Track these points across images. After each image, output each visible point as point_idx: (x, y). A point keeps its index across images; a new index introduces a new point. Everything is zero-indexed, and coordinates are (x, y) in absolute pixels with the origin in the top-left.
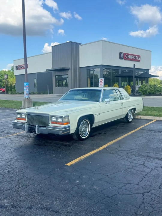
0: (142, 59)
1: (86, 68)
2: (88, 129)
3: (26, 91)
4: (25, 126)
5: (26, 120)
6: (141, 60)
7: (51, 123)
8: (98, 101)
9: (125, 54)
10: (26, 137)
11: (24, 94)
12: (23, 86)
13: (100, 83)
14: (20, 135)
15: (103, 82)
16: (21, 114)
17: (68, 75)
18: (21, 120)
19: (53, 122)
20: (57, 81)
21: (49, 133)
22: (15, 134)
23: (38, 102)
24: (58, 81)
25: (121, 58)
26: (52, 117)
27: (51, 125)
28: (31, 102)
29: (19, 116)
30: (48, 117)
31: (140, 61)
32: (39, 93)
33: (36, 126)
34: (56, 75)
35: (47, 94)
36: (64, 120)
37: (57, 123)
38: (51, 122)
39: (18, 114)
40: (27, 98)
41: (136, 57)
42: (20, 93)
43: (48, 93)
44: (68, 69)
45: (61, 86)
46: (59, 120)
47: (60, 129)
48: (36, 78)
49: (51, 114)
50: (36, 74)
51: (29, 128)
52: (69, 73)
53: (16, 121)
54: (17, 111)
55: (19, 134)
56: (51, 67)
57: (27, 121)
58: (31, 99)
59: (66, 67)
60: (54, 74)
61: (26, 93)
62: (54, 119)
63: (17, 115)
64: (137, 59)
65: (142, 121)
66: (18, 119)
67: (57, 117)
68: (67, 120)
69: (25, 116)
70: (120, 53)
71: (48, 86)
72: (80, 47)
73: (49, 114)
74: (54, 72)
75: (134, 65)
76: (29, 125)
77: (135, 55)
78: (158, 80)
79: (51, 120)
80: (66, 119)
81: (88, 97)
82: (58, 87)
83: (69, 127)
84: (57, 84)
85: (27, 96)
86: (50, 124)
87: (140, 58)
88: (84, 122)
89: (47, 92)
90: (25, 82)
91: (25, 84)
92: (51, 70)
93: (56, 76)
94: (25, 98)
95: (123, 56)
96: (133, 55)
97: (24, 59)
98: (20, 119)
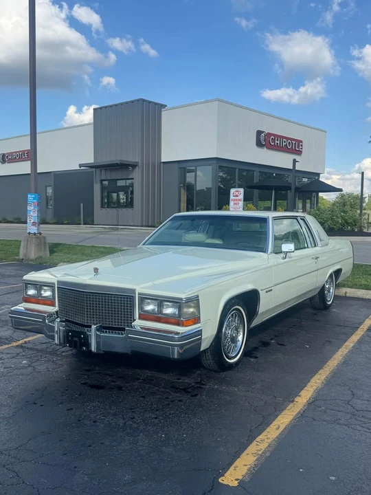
0: (305, 149)
1: (176, 165)
2: (241, 333)
3: (33, 214)
4: (56, 326)
5: (53, 305)
6: (303, 151)
7: (140, 318)
8: (264, 250)
9: (269, 135)
10: (50, 353)
11: (25, 222)
12: (25, 203)
13: (233, 200)
14: (30, 346)
15: (241, 197)
16: (39, 286)
17: (133, 179)
18: (38, 303)
19: (145, 316)
20: (106, 194)
21: (132, 351)
22: (15, 344)
23: (60, 244)
24: (108, 193)
25: (259, 144)
26: (144, 298)
27: (138, 323)
28: (45, 243)
29: (31, 292)
30: (132, 299)
31: (301, 152)
32: (59, 222)
33: (94, 327)
34: (102, 178)
35: (80, 224)
36: (185, 310)
37: (158, 320)
38: (140, 315)
39: (28, 284)
40: (35, 234)
41: (294, 142)
42: (9, 220)
43: (82, 222)
44: (134, 166)
45: (116, 205)
46: (169, 310)
47: (172, 339)
48: (53, 184)
49: (140, 288)
50: (52, 174)
51: (67, 332)
52: (136, 175)
53: (21, 307)
54: (25, 277)
55: (26, 343)
56: (90, 159)
57: (57, 308)
58: (44, 238)
59: (129, 158)
60: (98, 176)
61: (32, 221)
62: (150, 307)
63: (26, 288)
64: (293, 147)
65: (353, 302)
66: (28, 300)
67: (161, 301)
68: (192, 310)
69: (53, 292)
70: (259, 133)
71: (82, 204)
72: (164, 114)
73: (133, 291)
74: (98, 170)
75: (295, 161)
76: (67, 321)
77: (292, 139)
78: (323, 199)
79: (141, 308)
80: (190, 307)
81: (221, 237)
82: (108, 208)
83: (199, 332)
84: (106, 201)
85: (33, 230)
86: (137, 320)
87: (302, 145)
88: (232, 315)
89: (80, 220)
90: (30, 193)
91: (31, 197)
92: (91, 167)
93: (102, 181)
94: (29, 233)
95: (265, 140)
96: (288, 139)
97: (29, 137)
98: (33, 300)
